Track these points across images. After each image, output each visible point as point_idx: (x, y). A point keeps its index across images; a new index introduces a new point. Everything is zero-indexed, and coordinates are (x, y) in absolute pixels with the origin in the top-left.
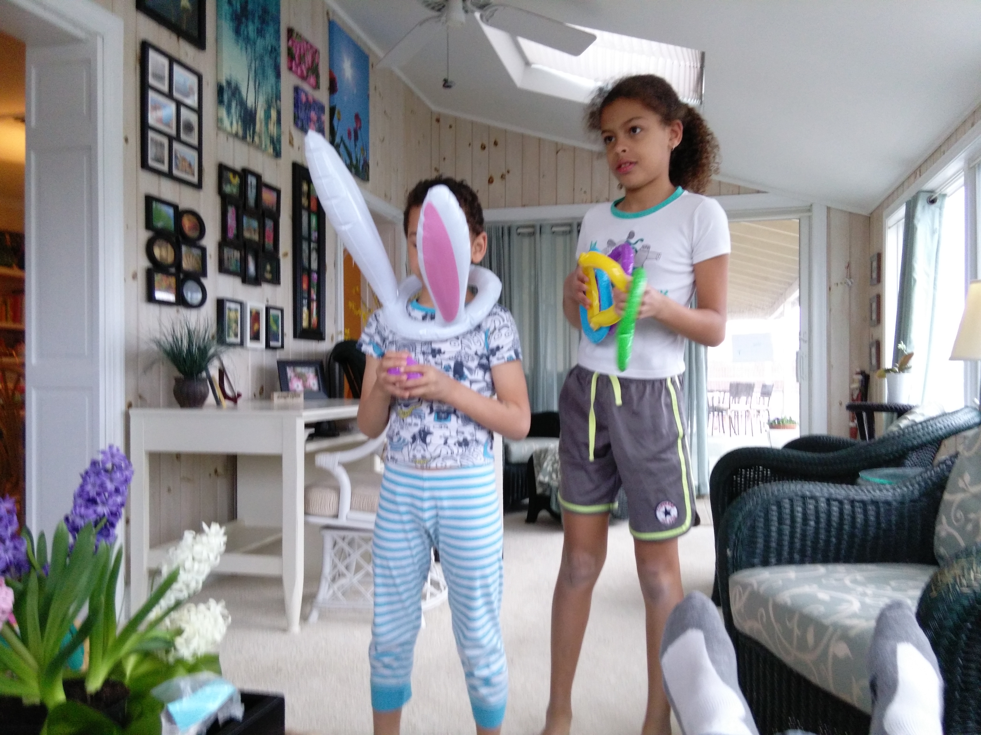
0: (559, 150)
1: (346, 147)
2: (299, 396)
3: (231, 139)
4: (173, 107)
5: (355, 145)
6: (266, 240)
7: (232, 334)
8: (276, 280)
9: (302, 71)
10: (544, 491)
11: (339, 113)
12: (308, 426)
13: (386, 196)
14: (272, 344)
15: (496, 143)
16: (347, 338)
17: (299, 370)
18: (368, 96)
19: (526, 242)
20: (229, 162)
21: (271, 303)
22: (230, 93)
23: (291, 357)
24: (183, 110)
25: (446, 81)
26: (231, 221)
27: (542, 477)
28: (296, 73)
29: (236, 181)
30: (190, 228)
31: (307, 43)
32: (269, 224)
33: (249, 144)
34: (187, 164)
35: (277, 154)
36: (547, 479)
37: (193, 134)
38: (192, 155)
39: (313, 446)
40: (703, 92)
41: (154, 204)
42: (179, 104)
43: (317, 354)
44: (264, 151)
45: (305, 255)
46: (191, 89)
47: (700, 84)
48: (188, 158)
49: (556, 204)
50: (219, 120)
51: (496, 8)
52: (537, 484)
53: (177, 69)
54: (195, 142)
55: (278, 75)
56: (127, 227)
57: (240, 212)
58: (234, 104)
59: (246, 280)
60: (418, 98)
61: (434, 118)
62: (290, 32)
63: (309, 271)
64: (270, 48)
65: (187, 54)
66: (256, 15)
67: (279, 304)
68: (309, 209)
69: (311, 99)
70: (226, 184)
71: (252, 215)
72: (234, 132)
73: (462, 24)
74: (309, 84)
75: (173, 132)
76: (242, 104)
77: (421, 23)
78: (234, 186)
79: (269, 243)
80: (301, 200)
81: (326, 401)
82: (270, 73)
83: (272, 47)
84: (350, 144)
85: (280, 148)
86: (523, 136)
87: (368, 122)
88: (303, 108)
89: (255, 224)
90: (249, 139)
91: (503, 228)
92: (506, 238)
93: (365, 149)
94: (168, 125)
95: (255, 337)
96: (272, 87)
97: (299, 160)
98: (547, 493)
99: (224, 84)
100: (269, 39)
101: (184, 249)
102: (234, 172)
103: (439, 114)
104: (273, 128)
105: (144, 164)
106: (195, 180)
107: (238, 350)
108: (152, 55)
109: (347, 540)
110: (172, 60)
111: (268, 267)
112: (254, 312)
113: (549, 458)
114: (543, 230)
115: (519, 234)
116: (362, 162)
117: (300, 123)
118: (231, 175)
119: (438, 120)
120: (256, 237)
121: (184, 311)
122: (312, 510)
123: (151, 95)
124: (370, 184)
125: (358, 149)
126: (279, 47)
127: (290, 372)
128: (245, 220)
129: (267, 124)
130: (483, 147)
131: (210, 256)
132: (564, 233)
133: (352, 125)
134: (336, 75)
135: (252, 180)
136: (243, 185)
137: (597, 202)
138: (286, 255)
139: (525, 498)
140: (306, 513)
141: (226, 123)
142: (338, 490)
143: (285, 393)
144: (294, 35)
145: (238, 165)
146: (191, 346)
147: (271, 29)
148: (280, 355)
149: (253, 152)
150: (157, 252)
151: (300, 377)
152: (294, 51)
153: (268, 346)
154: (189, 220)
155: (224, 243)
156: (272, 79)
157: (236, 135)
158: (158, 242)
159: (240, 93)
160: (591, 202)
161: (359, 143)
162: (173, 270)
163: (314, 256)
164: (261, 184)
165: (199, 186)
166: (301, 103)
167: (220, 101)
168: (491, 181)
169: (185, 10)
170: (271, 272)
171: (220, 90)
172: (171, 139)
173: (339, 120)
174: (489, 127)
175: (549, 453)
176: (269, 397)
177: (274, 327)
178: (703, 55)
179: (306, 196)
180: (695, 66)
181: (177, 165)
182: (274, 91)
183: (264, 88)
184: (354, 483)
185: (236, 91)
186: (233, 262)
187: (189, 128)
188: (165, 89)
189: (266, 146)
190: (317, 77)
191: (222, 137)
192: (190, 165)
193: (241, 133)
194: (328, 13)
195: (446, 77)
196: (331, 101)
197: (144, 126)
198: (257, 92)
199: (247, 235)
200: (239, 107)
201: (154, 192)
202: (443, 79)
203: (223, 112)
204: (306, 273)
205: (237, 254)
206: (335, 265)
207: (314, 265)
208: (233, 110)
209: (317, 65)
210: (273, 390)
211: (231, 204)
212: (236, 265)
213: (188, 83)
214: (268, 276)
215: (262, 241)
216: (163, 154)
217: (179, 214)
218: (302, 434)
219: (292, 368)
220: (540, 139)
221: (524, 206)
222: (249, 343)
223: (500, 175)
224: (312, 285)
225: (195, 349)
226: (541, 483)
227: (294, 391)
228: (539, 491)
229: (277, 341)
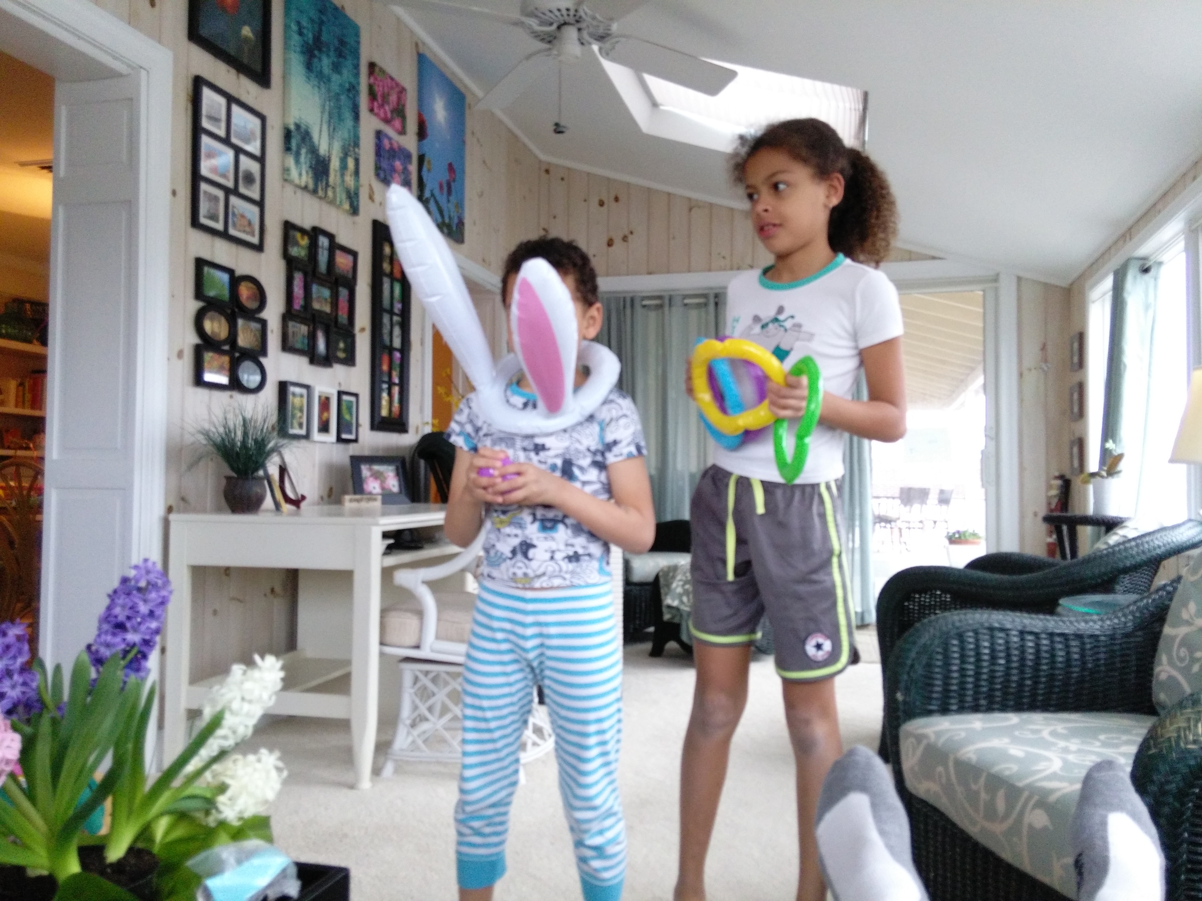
0: (694, 207)
1: (437, 202)
2: (375, 500)
3: (299, 192)
4: (230, 154)
5: (449, 201)
6: (340, 313)
7: (296, 424)
8: (350, 360)
9: (385, 113)
10: (673, 617)
11: (429, 162)
12: (386, 535)
13: (484, 260)
14: (345, 436)
15: (617, 199)
16: (435, 430)
17: (376, 467)
18: (464, 142)
19: (653, 315)
20: (297, 220)
21: (344, 388)
22: (299, 137)
23: (366, 453)
24: (243, 158)
25: (557, 125)
26: (298, 290)
27: (669, 601)
28: (377, 115)
29: (304, 242)
30: (248, 298)
31: (392, 79)
32: (344, 293)
33: (320, 198)
34: (246, 223)
35: (355, 210)
36: (675, 603)
37: (254, 186)
38: (252, 211)
39: (391, 560)
40: (867, 138)
41: (206, 269)
42: (238, 151)
43: (398, 448)
44: (339, 207)
45: (386, 330)
46: (253, 133)
47: (862, 128)
48: (248, 215)
49: (689, 271)
50: (286, 170)
51: (617, 39)
52: (664, 610)
53: (236, 110)
54: (256, 196)
55: (356, 117)
56: (173, 296)
57: (309, 279)
58: (303, 151)
59: (315, 359)
60: (524, 145)
61: (544, 168)
62: (372, 66)
63: (391, 350)
64: (347, 85)
65: (248, 93)
66: (331, 46)
67: (353, 390)
68: (391, 275)
69: (395, 146)
70: (293, 246)
71: (322, 283)
72: (303, 184)
73: (577, 57)
74: (393, 127)
75: (230, 184)
76: (313, 151)
77: (528, 57)
78: (302, 247)
79: (343, 317)
80: (381, 266)
81: (409, 505)
82: (348, 115)
83: (350, 83)
84: (442, 199)
85: (358, 205)
86: (649, 190)
87: (463, 171)
88: (387, 155)
89: (326, 293)
90: (321, 193)
91: (624, 301)
92: (628, 311)
93: (460, 205)
94: (224, 176)
95: (324, 428)
96: (349, 132)
97: (380, 218)
98: (676, 620)
99: (292, 127)
100: (347, 74)
101: (240, 322)
102: (302, 231)
103: (549, 164)
104: (349, 180)
105: (195, 223)
106: (255, 240)
107: (303, 443)
108: (206, 93)
109: (431, 676)
110: (231, 99)
111: (342, 345)
112: (323, 398)
113: (679, 577)
114: (672, 303)
115: (644, 306)
116: (456, 221)
117: (382, 175)
118: (298, 235)
119: (547, 171)
120: (327, 309)
121: (239, 398)
122: (389, 638)
123: (205, 140)
124: (464, 247)
125: (451, 206)
126: (358, 83)
127: (365, 470)
128: (315, 288)
129: (342, 175)
130: (602, 204)
131: (272, 331)
132: (699, 306)
133: (444, 176)
134: (426, 117)
135: (323, 241)
136: (313, 246)
137: (739, 269)
138: (363, 330)
139: (649, 626)
140: (382, 643)
141: (294, 173)
142: (420, 613)
143: (358, 497)
144: (377, 70)
145: (307, 224)
146: (246, 439)
147: (349, 63)
148: (353, 449)
149: (326, 207)
150: (208, 326)
151: (377, 476)
152: (376, 88)
153: (339, 440)
154: (248, 289)
155: (288, 316)
156: (349, 123)
157: (305, 188)
158: (210, 314)
159: (311, 138)
160: (732, 269)
161: (452, 198)
162: (226, 348)
163: (397, 331)
164: (334, 246)
165: (259, 248)
166: (384, 149)
167: (288, 148)
168: (610, 243)
169: (246, 40)
170: (345, 350)
171: (288, 135)
172: (228, 192)
173: (429, 170)
174: (608, 179)
175: (679, 571)
176: (339, 501)
177: (347, 417)
178: (866, 95)
179: (388, 260)
180: (857, 107)
181: (234, 225)
182: (352, 134)
183: (340, 132)
184: (441, 606)
185: (306, 136)
186: (299, 338)
187: (249, 179)
188: (222, 133)
189: (341, 202)
190: (403, 118)
191: (289, 189)
192: (250, 223)
193: (311, 186)
194: (417, 45)
195: (556, 120)
196: (419, 148)
197: (196, 177)
198: (331, 137)
199: (316, 306)
200: (309, 156)
201: (206, 255)
202: (553, 123)
203: (290, 161)
204: (387, 351)
205: (304, 329)
206: (422, 343)
207: (397, 343)
208: (302, 159)
209: (404, 106)
210: (345, 492)
211: (299, 270)
212: (303, 343)
213: (250, 126)
214: (341, 355)
215: (334, 314)
216: (217, 210)
217: (235, 280)
218: (378, 545)
219: (367, 466)
220: (669, 194)
221: (650, 273)
222: (316, 435)
223: (622, 235)
224: (394, 367)
225: (250, 442)
226: (669, 607)
227: (370, 493)
228: (667, 617)
229: (350, 432)
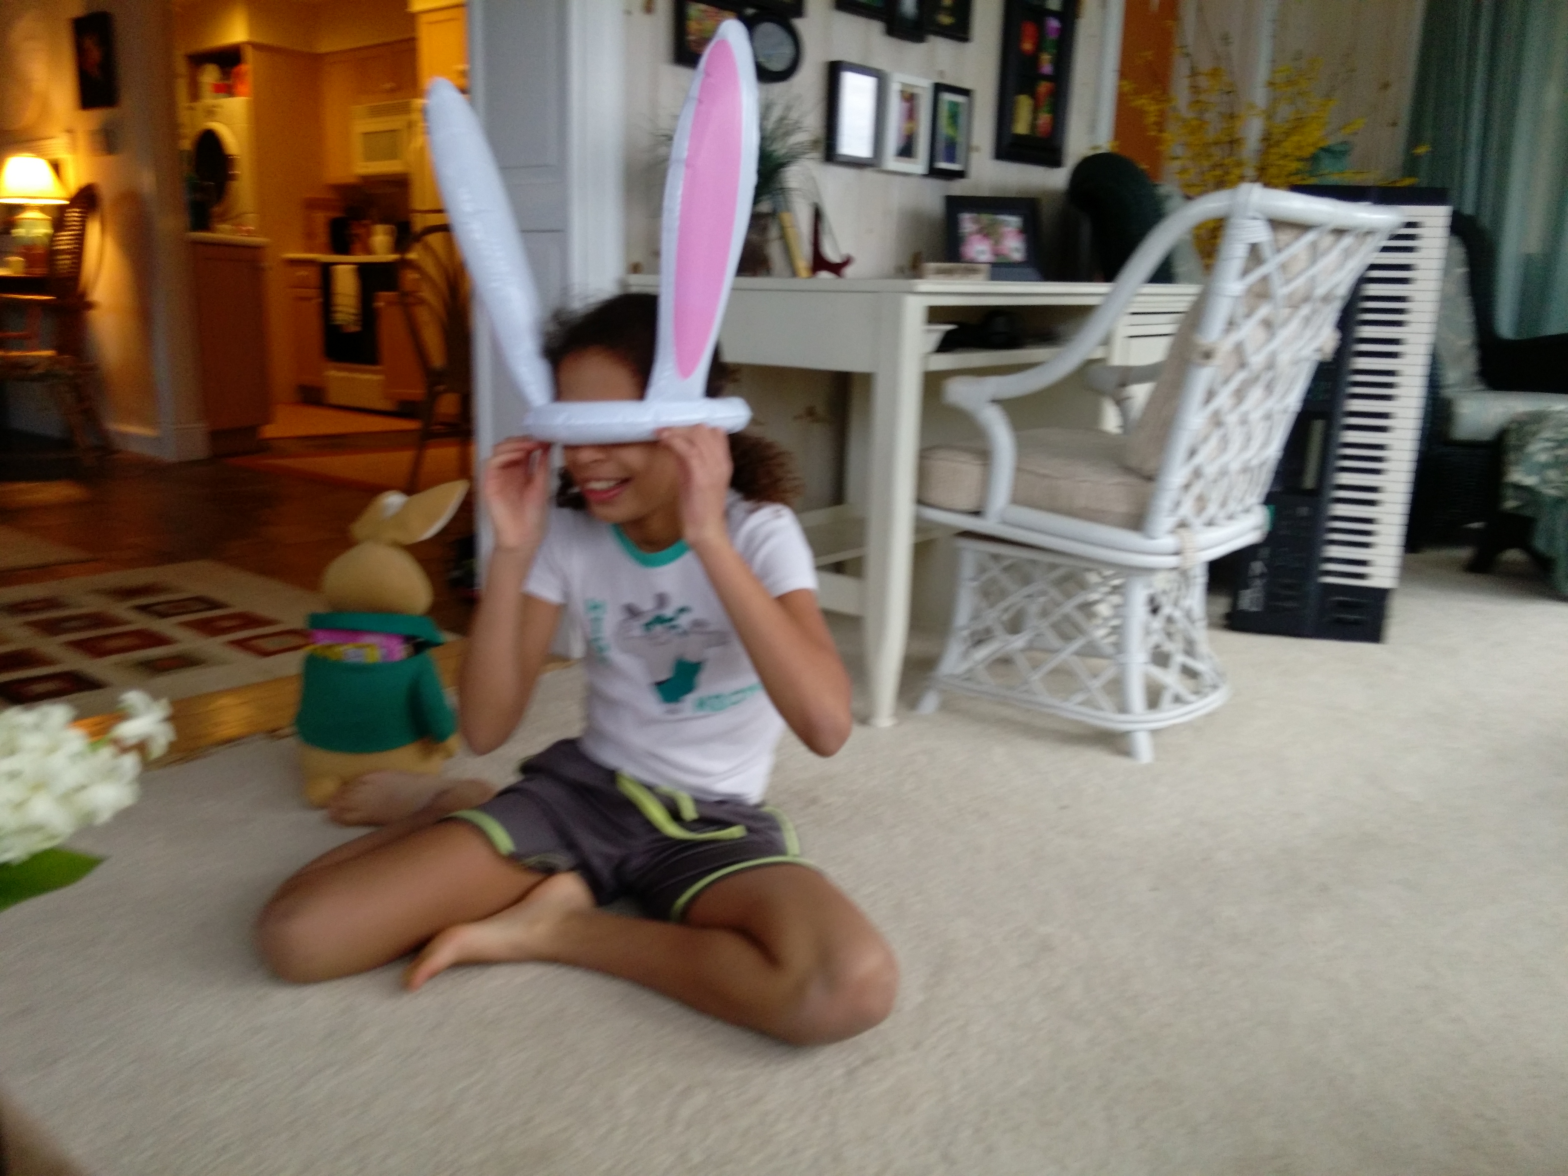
2: (979, 268)
8: (960, 31)
10: (1523, 506)
14: (943, 165)
17: (986, 218)
21: (948, 81)
23: (978, 194)
27: (1518, 476)
36: (1530, 480)
43: (1044, 192)
52: (1510, 492)
59: (895, 26)
63: (1041, 13)
67: (963, 83)
98: (1530, 511)
107: (868, 175)
109: (1003, 564)
111: (947, 1)
113: (1547, 434)
122: (936, 495)
127: (968, 222)
140: (921, 501)
143: (950, 265)
148: (955, 188)
151: (986, 233)
153: (933, 171)
170: (952, 10)
175: (1547, 424)
176: (917, 274)
177: (950, 132)
184: (1024, 445)
204: (1034, 16)
210: (930, 258)
214: (944, 21)
219: (975, 215)
222: (892, 162)
224: (1044, 45)
226: (1518, 487)
227: (972, 262)
228: (1510, 504)
229: (951, 159)
